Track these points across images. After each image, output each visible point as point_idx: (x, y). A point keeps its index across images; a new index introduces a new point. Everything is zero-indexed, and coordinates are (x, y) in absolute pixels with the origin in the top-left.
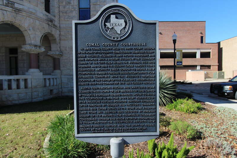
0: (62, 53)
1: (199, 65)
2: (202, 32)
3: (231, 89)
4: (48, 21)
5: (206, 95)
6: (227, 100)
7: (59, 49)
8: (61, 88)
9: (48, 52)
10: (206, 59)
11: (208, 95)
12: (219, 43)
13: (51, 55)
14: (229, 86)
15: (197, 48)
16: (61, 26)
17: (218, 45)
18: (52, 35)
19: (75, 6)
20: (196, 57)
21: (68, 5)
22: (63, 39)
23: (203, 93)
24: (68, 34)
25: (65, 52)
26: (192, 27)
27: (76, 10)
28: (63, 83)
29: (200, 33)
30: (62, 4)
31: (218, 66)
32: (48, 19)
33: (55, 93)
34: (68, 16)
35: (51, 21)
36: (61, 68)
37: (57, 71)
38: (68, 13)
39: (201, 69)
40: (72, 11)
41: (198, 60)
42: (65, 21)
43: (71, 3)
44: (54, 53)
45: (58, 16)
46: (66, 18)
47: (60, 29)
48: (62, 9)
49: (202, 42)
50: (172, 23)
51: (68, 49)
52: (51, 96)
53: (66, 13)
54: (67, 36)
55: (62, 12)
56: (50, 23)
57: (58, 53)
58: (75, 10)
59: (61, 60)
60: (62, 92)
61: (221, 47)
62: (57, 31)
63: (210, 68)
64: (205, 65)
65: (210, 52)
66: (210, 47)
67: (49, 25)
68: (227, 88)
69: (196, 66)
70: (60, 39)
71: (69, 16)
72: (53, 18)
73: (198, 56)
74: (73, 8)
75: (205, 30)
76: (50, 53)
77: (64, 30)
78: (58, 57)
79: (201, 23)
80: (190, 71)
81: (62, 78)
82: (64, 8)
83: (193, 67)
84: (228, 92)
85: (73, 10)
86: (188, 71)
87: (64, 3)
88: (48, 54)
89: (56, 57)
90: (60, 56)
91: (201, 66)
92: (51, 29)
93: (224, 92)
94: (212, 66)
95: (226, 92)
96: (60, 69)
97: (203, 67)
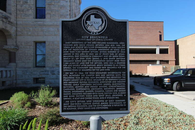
0: (18, 47)
1: (158, 60)
2: (161, 31)
3: (169, 81)
4: (2, 18)
5: (152, 87)
6: (167, 91)
7: (15, 44)
8: (16, 80)
9: (4, 46)
10: (165, 54)
11: (153, 87)
12: (176, 41)
13: (7, 49)
14: (168, 79)
15: (156, 45)
16: (18, 23)
17: (174, 43)
18: (7, 31)
19: (31, 6)
20: (156, 53)
21: (24, 4)
22: (19, 34)
23: (150, 85)
24: (24, 30)
25: (21, 46)
26: (152, 26)
27: (33, 9)
28: (18, 75)
29: (159, 32)
30: (19, 4)
31: (175, 61)
32: (3, 16)
33: (7, 85)
34: (24, 14)
35: (6, 18)
36: (17, 62)
37: (13, 64)
38: (25, 11)
39: (160, 63)
40: (28, 10)
41: (158, 56)
42: (22, 18)
43: (28, 3)
44: (10, 47)
45: (16, 14)
46: (23, 15)
47: (16, 26)
48: (19, 7)
49: (161, 39)
50: (134, 22)
51: (23, 44)
52: (3, 88)
53: (23, 11)
54: (23, 32)
55: (19, 10)
56: (4, 20)
57: (13, 47)
58: (31, 9)
59: (16, 54)
60: (16, 83)
61: (177, 45)
62: (13, 27)
63: (168, 63)
64: (164, 60)
65: (168, 49)
66: (168, 44)
67: (3, 21)
68: (166, 80)
69: (156, 61)
70: (16, 34)
71: (26, 14)
72: (9, 15)
73: (158, 52)
74: (29, 7)
75: (163, 29)
76: (5, 47)
77: (21, 27)
78: (14, 51)
79: (159, 23)
80: (150, 65)
81: (17, 71)
82: (21, 6)
83: (153, 62)
84: (166, 84)
85: (29, 8)
86: (149, 65)
87: (21, 3)
88: (3, 48)
89: (12, 51)
90: (16, 50)
91: (161, 61)
92: (5, 25)
93: (164, 84)
94: (170, 61)
95: (165, 84)
96: (15, 62)
97: (162, 62)
